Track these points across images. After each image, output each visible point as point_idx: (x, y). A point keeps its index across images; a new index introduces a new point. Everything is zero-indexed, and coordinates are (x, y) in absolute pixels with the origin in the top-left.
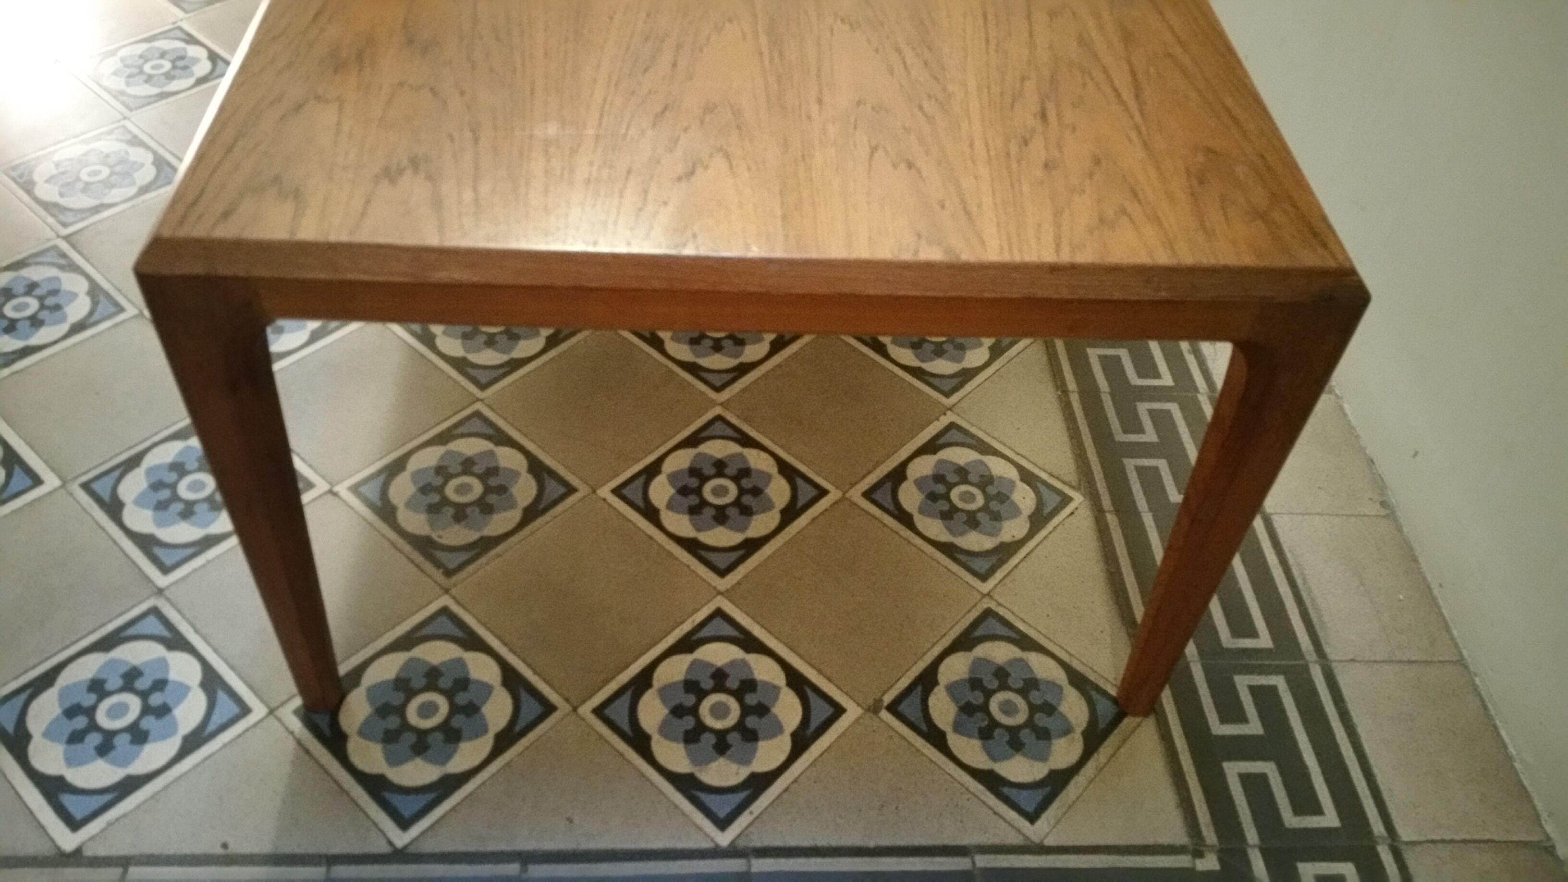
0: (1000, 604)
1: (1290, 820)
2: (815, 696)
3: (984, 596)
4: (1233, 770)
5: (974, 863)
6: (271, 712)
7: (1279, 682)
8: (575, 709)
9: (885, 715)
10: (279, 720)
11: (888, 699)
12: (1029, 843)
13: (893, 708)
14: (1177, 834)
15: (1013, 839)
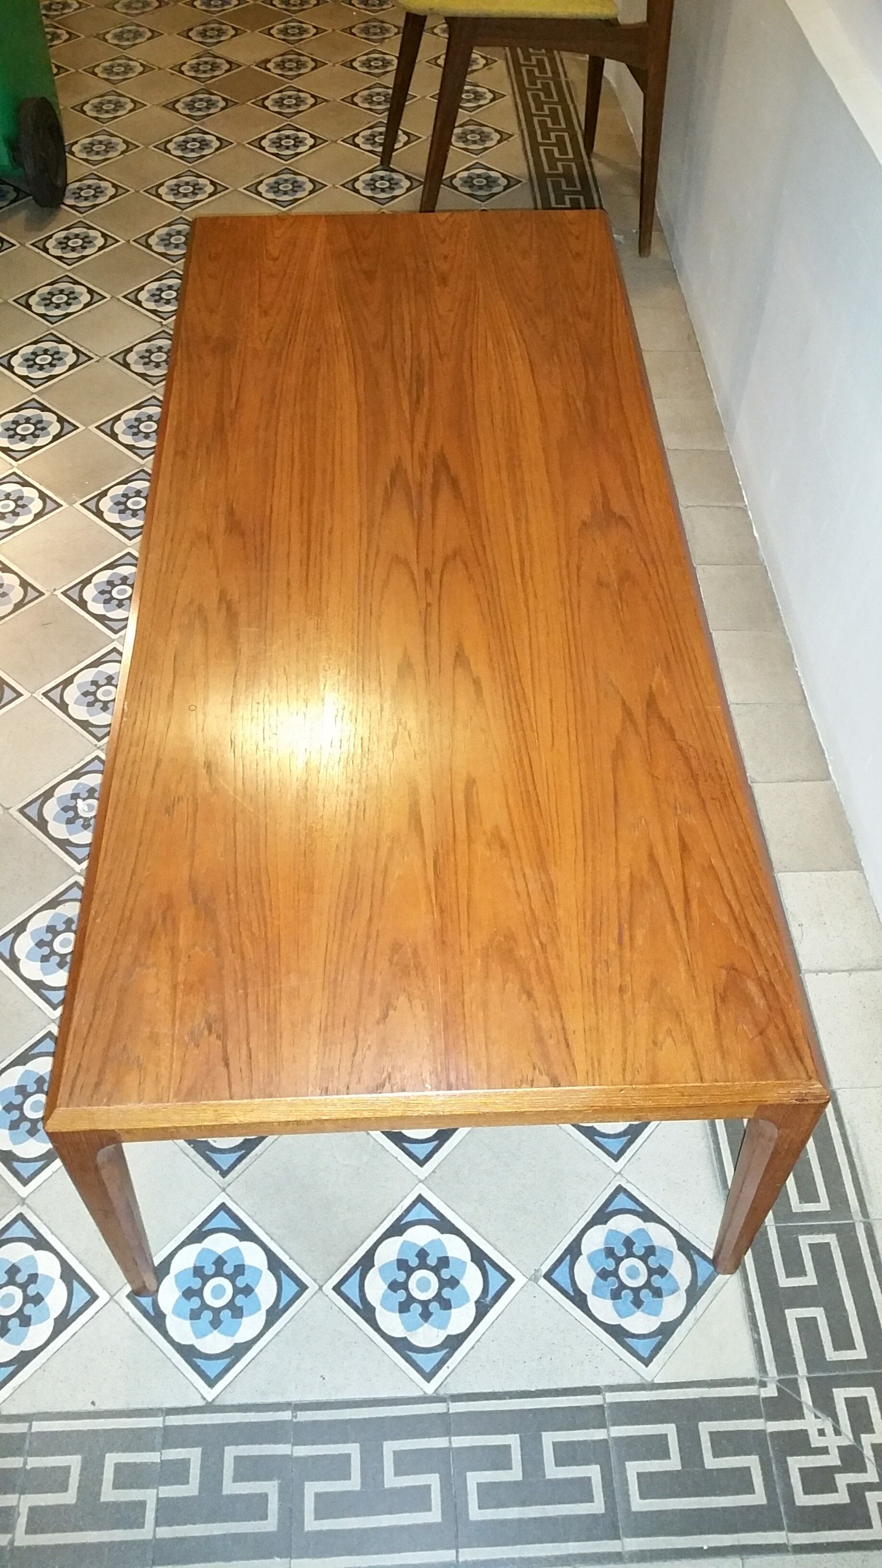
0: (628, 1182)
1: (831, 1354)
2: (492, 1268)
3: (616, 1174)
4: (792, 1315)
5: (604, 1399)
6: (112, 1297)
7: (831, 1239)
8: (321, 1288)
9: (543, 1282)
10: (117, 1303)
11: (545, 1269)
12: (644, 1382)
13: (548, 1276)
14: (749, 1369)
15: (633, 1380)
